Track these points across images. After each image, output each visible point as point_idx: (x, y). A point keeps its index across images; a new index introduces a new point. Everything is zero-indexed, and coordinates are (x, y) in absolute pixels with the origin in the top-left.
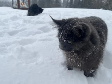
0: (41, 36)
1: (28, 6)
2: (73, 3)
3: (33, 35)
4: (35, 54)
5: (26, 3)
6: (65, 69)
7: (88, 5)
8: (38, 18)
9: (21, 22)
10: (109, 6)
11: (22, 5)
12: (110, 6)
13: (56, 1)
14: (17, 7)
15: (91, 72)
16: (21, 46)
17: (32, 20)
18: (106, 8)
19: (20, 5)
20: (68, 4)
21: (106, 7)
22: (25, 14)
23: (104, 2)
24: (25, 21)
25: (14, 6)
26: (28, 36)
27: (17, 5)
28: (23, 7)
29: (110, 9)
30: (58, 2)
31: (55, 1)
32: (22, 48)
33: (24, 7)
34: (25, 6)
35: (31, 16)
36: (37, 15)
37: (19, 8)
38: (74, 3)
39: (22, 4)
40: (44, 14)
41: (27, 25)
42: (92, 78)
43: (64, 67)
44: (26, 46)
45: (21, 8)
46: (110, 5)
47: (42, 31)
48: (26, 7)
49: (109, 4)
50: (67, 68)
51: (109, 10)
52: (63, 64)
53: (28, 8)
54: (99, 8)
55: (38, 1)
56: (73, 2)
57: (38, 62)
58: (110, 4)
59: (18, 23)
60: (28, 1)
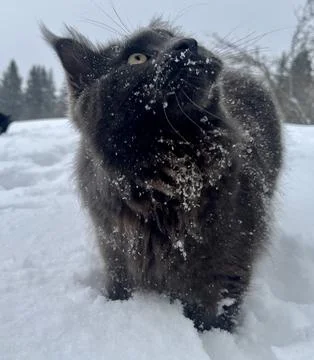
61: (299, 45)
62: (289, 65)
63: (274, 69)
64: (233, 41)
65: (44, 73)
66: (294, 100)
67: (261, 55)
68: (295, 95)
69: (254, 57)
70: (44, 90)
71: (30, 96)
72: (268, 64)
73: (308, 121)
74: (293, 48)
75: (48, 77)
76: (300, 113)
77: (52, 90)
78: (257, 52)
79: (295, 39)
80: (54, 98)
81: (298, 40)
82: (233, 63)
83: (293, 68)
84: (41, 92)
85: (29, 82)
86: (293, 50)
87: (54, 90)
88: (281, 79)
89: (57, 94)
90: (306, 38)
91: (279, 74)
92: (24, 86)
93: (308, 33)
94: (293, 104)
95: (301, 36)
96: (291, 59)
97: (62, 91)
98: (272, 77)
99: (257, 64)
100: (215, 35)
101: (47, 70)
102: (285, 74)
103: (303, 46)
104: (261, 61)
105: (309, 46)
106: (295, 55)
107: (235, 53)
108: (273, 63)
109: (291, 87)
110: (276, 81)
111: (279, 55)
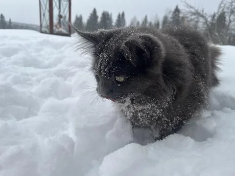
1: (68, 29)
5: (64, 25)
11: (58, 28)
14: (48, 31)
19: (54, 28)
25: (43, 29)
27: (49, 27)
28: (58, 32)
33: (61, 31)
34: (63, 29)
37: (52, 32)
39: (58, 26)
45: (55, 33)
46: (211, 36)
49: (209, 34)
58: (211, 33)
61: (221, 9)
62: (216, 18)
63: (209, 19)
64: (193, 5)
65: (108, 15)
66: (217, 34)
67: (204, 13)
68: (218, 31)
69: (201, 13)
70: (108, 22)
72: (207, 17)
73: (222, 43)
74: (218, 10)
75: (110, 16)
76: (219, 40)
77: (111, 22)
78: (203, 11)
79: (220, 7)
80: (112, 26)
81: (221, 7)
82: (192, 15)
83: (218, 19)
84: (106, 23)
85: (101, 18)
86: (218, 12)
88: (212, 24)
89: (114, 24)
90: (224, 7)
91: (211, 22)
92: (99, 20)
93: (226, 4)
94: (216, 35)
95: (222, 5)
96: (217, 15)
98: (208, 23)
99: (202, 16)
100: (185, 2)
101: (110, 13)
102: (214, 22)
103: (223, 9)
104: (204, 15)
105: (225, 10)
106: (219, 14)
107: (193, 11)
108: (210, 16)
109: (216, 28)
110: (210, 25)
111: (213, 13)
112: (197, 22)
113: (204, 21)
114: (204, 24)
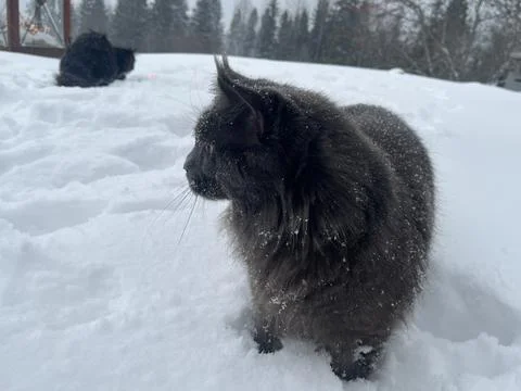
0: (127, 189)
1: (63, 38)
2: (276, 37)
3: (85, 182)
4: (97, 279)
5: (50, 23)
6: (247, 347)
7: (339, 49)
8: (113, 99)
9: (23, 116)
10: (429, 60)
12: (433, 61)
13: (197, 23)
15: (357, 357)
16: (25, 236)
17: (82, 107)
18: (414, 69)
19: (22, 31)
20: (255, 42)
21: (415, 63)
22: (45, 76)
23: (407, 39)
24: (45, 113)
26: (60, 187)
27: (6, 29)
28: (34, 42)
29: (431, 70)
30: (209, 30)
31: (192, 24)
32: (26, 247)
33: (42, 41)
34: (48, 35)
35: (77, 90)
36: (105, 84)
37: (15, 45)
38: (281, 35)
40: (140, 80)
41: (57, 134)
42: (369, 382)
43: (241, 338)
44: (51, 235)
45: (23, 45)
46: (431, 55)
47: (129, 164)
48: (52, 41)
49: (427, 50)
50: (256, 344)
51: (428, 74)
52: (236, 326)
53: (61, 47)
54: (387, 68)
55: (110, 20)
56: (276, 33)
57: (109, 318)
58: (430, 47)
59: (9, 121)
60: (62, 16)
62: (444, 8)
63: (428, 13)
66: (446, 50)
68: (447, 44)
70: (174, 7)
71: (156, 12)
72: (422, 7)
73: (456, 75)
76: (450, 65)
80: (186, 18)
83: (449, 11)
84: (170, 10)
87: (185, 8)
88: (433, 20)
89: (190, 13)
91: (433, 16)
94: (443, 55)
96: (447, 3)
97: (194, 10)
98: (426, 21)
99: (412, 5)
102: (440, 17)
104: (417, 3)
108: (429, 5)
109: (444, 33)
110: (429, 25)
112: (399, 17)
113: (416, 17)
114: (415, 26)
